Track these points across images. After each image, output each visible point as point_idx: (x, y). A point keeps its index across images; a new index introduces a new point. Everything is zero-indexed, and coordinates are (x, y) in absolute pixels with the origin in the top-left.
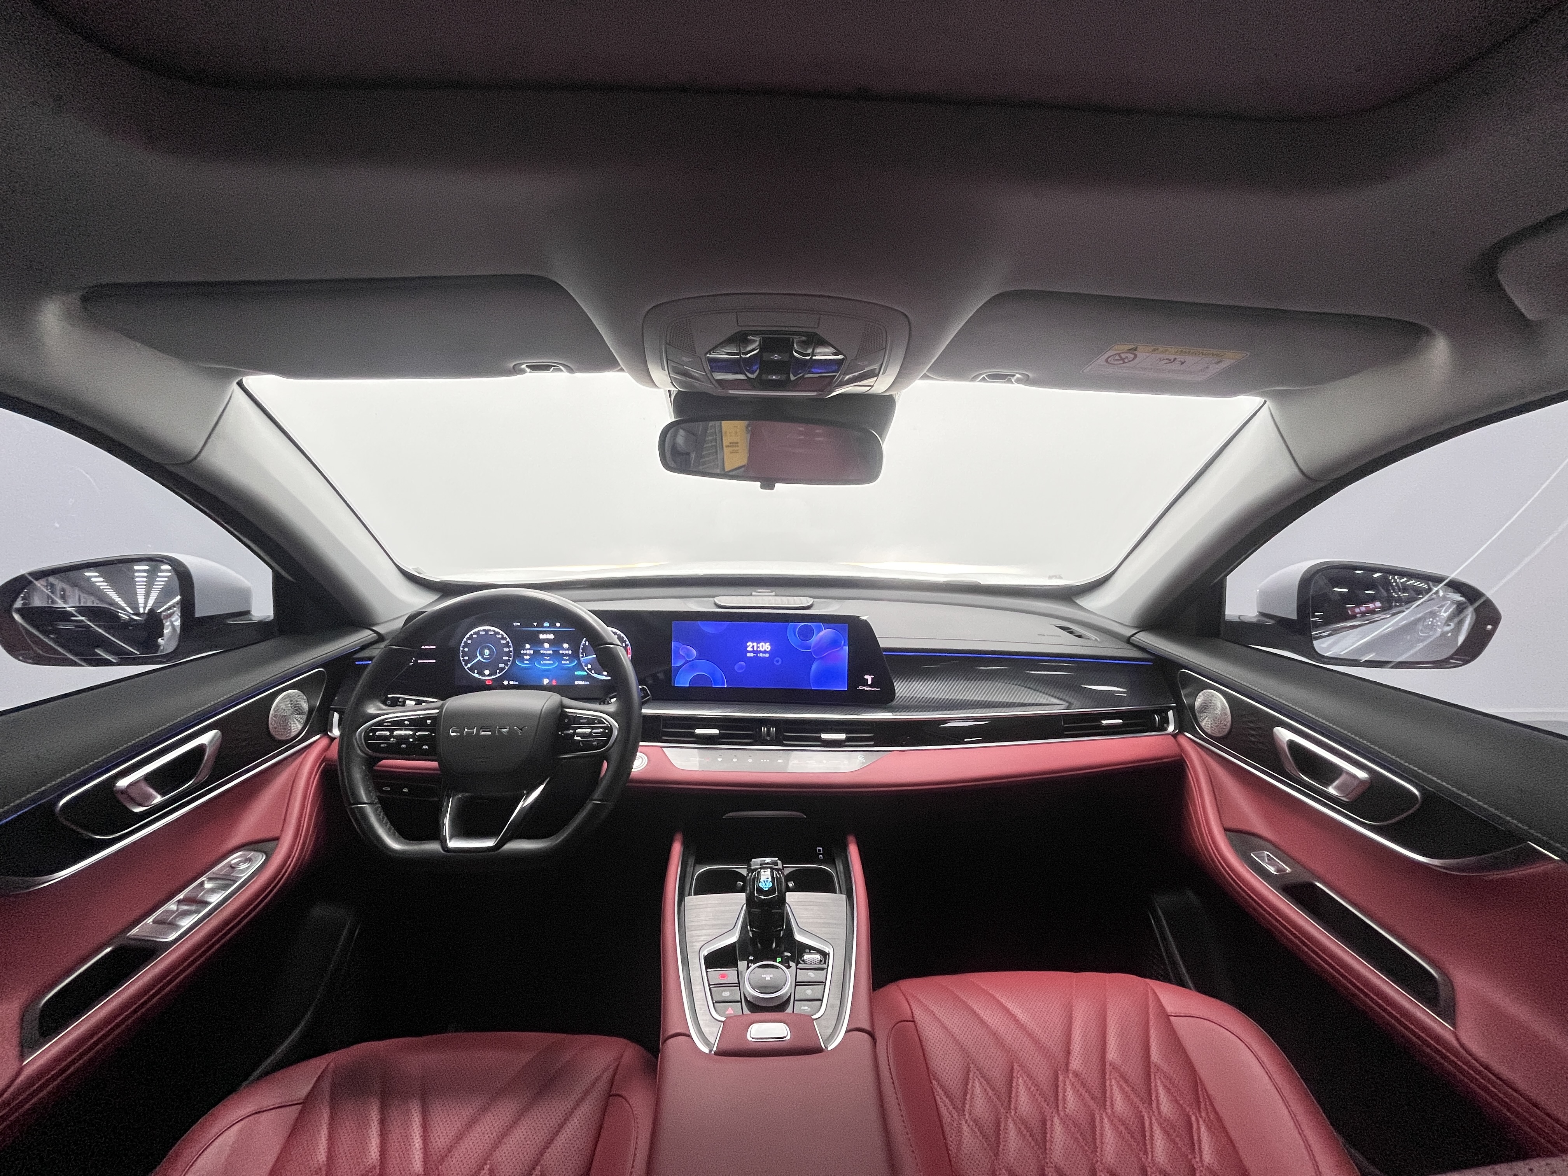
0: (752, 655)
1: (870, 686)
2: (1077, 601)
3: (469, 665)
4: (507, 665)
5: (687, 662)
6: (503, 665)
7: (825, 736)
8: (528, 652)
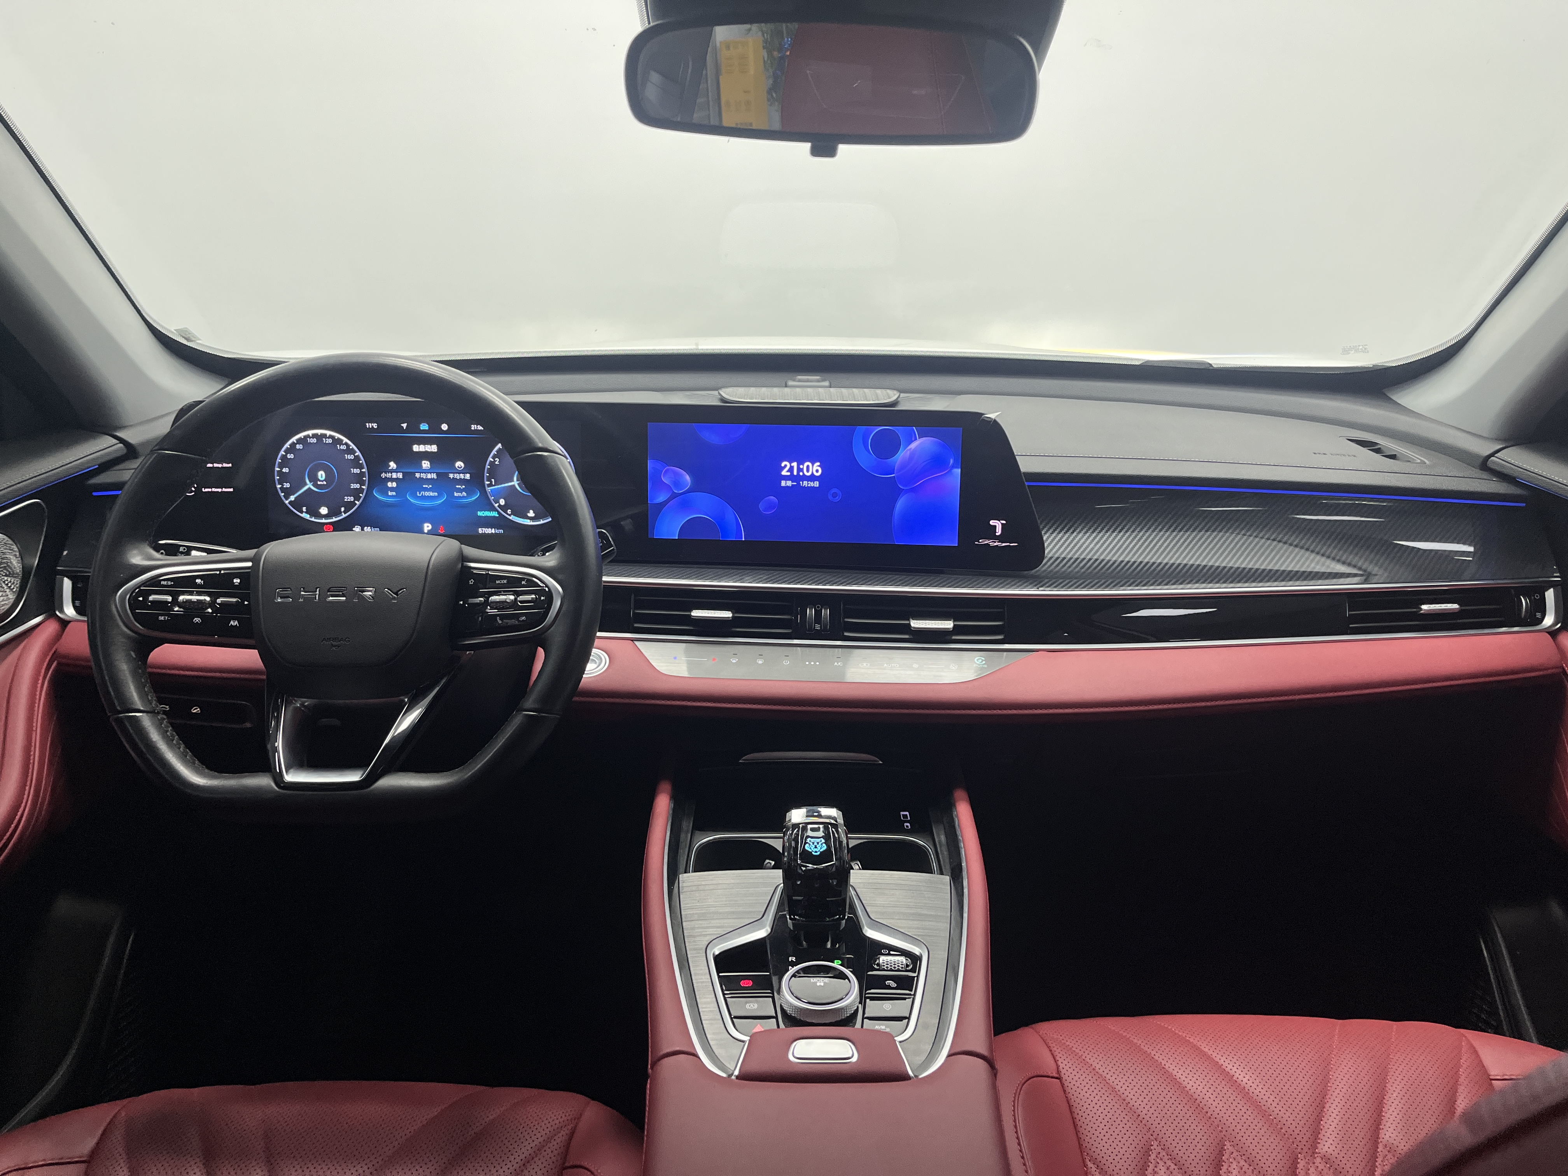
0: (789, 483)
1: (1000, 539)
2: (1394, 398)
3: (292, 498)
4: (358, 498)
5: (674, 496)
6: (352, 499)
7: (915, 624)
8: (394, 476)
